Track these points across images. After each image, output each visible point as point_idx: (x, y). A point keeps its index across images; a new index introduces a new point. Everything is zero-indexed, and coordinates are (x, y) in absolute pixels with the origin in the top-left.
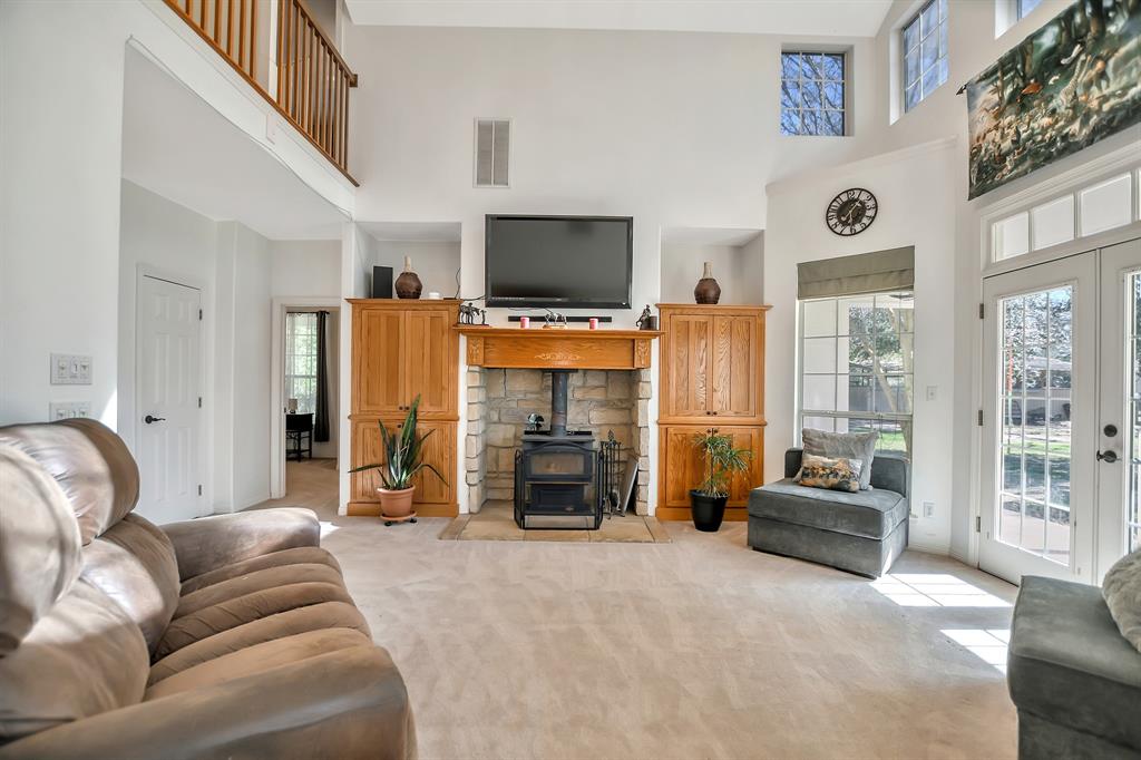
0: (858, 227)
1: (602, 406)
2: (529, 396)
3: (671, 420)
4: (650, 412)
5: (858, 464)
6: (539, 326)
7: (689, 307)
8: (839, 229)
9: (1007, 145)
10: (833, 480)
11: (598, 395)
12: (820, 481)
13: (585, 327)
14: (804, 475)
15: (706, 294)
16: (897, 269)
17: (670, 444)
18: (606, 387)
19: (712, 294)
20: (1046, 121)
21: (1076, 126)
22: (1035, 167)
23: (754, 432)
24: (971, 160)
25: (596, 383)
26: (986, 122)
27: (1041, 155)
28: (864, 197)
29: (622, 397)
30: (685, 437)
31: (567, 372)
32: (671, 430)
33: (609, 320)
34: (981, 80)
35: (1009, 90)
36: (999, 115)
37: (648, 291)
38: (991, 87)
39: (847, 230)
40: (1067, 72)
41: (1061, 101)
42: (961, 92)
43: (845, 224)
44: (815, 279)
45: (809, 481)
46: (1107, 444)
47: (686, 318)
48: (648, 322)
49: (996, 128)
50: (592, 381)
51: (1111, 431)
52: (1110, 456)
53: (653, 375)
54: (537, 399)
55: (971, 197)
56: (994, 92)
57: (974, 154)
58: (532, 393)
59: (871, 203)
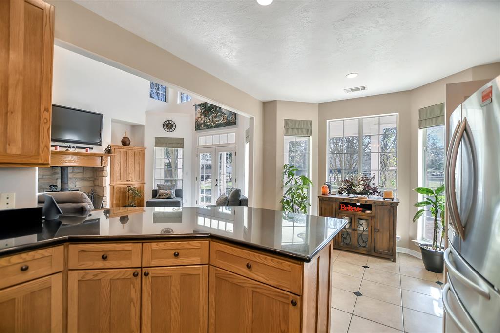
0: (171, 130)
1: (81, 180)
2: (44, 177)
3: (115, 183)
4: (107, 181)
5: (173, 191)
6: (64, 150)
7: (118, 146)
8: (166, 130)
9: (202, 122)
10: (167, 196)
11: (80, 176)
12: (164, 197)
13: (84, 151)
14: (159, 196)
15: (125, 142)
16: (179, 143)
17: (115, 193)
18: (83, 173)
19: (128, 142)
20: (209, 120)
21: (212, 124)
22: (207, 129)
23: (141, 185)
25: (79, 171)
26: (199, 115)
27: (209, 127)
28: (173, 123)
29: (90, 176)
30: (120, 189)
31: (68, 167)
32: (115, 187)
33: (92, 149)
34: (198, 105)
35: (203, 111)
36: (201, 115)
37: (107, 140)
39: (168, 131)
40: (212, 113)
41: (211, 117)
42: (194, 106)
43: (168, 129)
44: (159, 142)
45: (161, 197)
46: (216, 183)
47: (120, 150)
48: (109, 151)
49: (200, 117)
50: (76, 170)
51: (217, 180)
52: (216, 185)
53: (108, 169)
54: (49, 178)
55: (196, 130)
56: (201, 109)
57: (196, 121)
58: (46, 175)
59: (174, 125)
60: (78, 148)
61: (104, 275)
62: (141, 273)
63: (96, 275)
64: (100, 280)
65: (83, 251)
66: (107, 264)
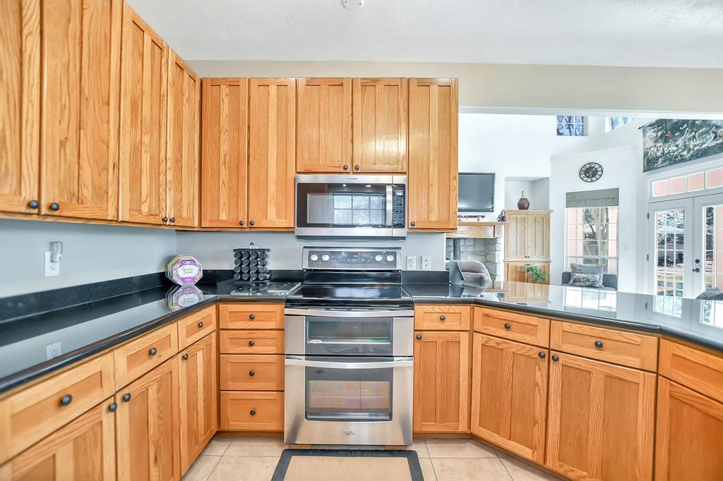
0: (594, 179)
1: (473, 254)
3: (510, 259)
4: (500, 257)
5: (598, 277)
7: (514, 211)
8: (585, 179)
9: (659, 154)
10: (588, 283)
11: (471, 249)
12: (582, 284)
13: (475, 220)
14: (574, 281)
15: (523, 205)
16: (612, 197)
17: (510, 271)
18: (475, 246)
19: (526, 205)
20: (674, 148)
21: (685, 153)
22: (670, 164)
23: (546, 265)
24: (644, 157)
25: (470, 244)
26: (650, 143)
27: (673, 160)
28: (596, 166)
29: (482, 250)
30: (516, 267)
31: (460, 239)
32: (510, 265)
33: (483, 217)
34: (649, 126)
35: (660, 133)
36: (656, 141)
37: (500, 205)
38: (653, 130)
39: (589, 180)
40: (682, 133)
41: (680, 142)
42: (640, 128)
43: (588, 177)
44: (573, 199)
45: (577, 284)
46: (696, 266)
47: (516, 216)
48: (502, 219)
49: (655, 146)
50: (468, 243)
51: (698, 261)
52: (697, 270)
53: (501, 241)
55: (644, 171)
56: (655, 132)
57: (646, 155)
59: (600, 169)
60: (469, 217)
61: (506, 346)
62: (548, 355)
63: (498, 344)
64: (502, 349)
65: (487, 315)
66: (510, 335)
